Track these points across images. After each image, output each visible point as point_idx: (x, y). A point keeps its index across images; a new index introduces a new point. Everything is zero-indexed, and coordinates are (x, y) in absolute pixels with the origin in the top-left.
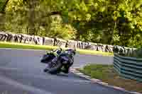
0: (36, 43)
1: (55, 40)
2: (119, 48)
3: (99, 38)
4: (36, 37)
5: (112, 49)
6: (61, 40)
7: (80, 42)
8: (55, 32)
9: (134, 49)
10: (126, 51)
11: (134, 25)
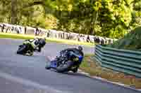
0: (18, 32)
1: (37, 30)
2: (101, 38)
3: (80, 28)
4: (18, 27)
5: (93, 40)
6: (42, 30)
7: (62, 32)
8: (37, 22)
9: (116, 40)
10: (108, 42)
11: (115, 16)
